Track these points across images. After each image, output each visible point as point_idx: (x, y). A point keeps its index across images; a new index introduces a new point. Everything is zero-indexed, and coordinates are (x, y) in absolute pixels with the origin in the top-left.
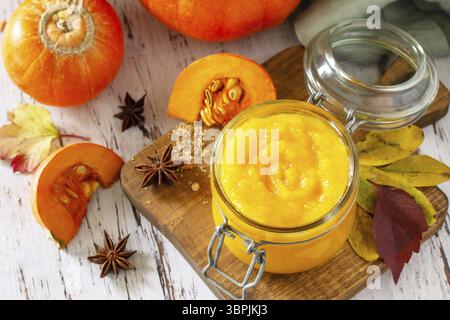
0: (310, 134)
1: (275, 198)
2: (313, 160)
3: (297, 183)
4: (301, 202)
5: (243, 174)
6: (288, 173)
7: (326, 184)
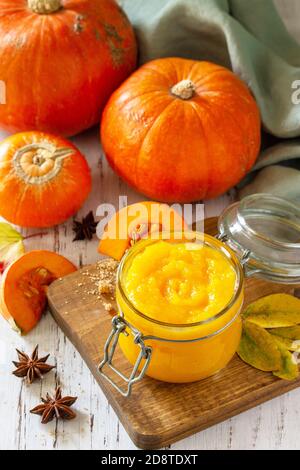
0: (207, 260)
1: (167, 302)
2: (205, 280)
3: (188, 294)
4: (188, 309)
5: (143, 280)
6: (182, 285)
7: (212, 297)
